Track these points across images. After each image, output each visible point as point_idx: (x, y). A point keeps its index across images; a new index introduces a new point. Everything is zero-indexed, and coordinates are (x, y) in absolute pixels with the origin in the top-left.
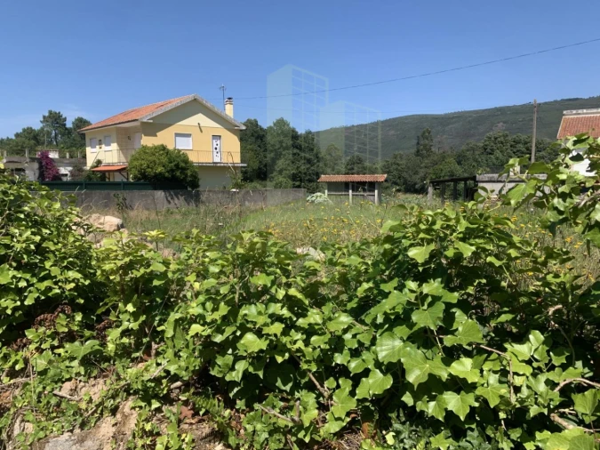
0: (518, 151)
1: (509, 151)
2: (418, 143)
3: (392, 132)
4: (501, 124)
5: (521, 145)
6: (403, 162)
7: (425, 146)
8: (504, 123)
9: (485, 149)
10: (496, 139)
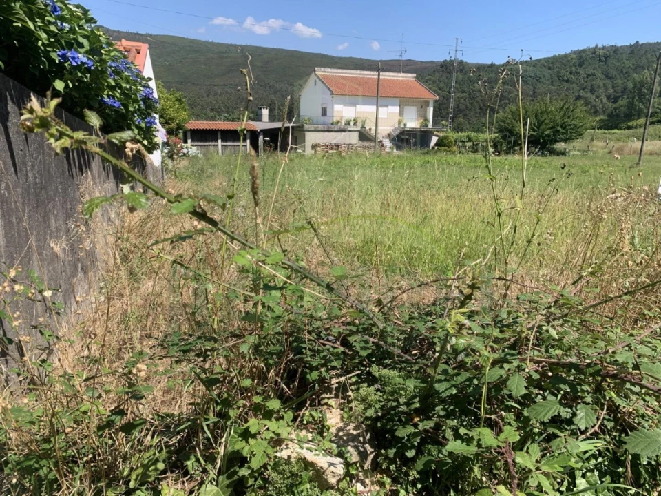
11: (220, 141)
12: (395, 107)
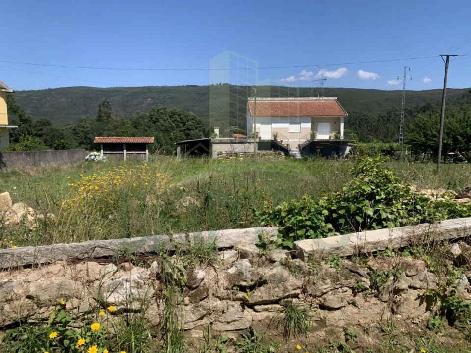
0: (175, 120)
1: (169, 120)
2: (99, 111)
3: (63, 100)
4: (150, 99)
5: (176, 116)
6: (87, 125)
7: (105, 113)
8: (152, 98)
9: (152, 118)
10: (158, 110)
11: (125, 151)
12: (307, 124)
